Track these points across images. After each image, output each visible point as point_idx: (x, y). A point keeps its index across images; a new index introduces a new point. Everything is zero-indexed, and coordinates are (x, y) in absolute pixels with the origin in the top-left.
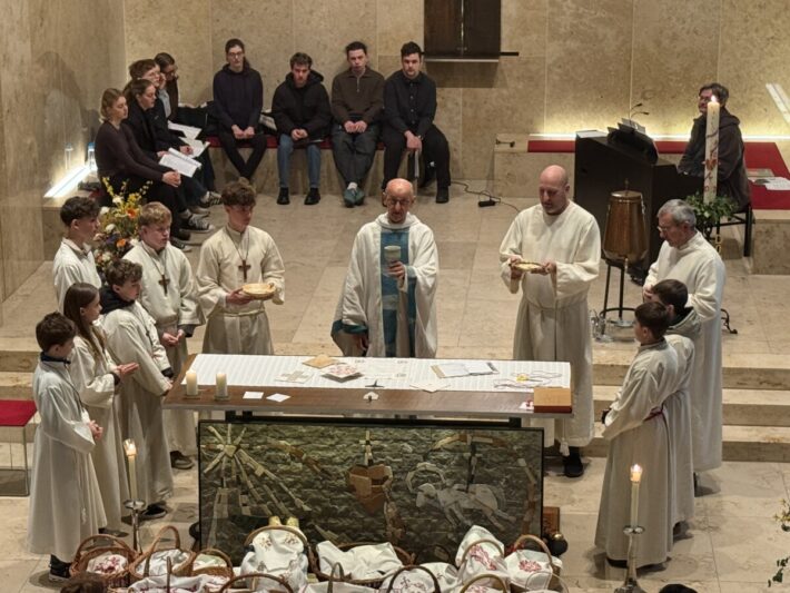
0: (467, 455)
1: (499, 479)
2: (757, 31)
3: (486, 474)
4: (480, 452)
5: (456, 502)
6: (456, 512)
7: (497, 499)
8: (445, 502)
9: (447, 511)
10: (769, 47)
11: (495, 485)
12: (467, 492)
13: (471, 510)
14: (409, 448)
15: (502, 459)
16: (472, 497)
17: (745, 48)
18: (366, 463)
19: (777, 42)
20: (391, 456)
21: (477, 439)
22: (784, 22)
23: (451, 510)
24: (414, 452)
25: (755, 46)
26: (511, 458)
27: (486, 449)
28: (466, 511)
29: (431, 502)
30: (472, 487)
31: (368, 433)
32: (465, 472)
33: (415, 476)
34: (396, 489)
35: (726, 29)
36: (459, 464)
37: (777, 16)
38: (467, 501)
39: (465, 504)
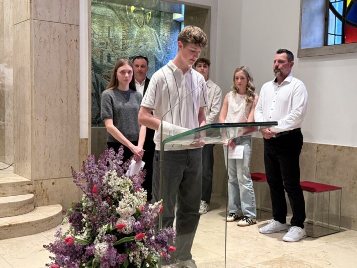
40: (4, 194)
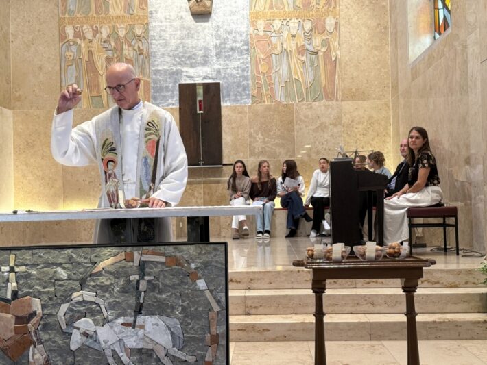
0: (134, 278)
1: (173, 308)
3: (158, 301)
4: (149, 274)
5: (120, 341)
6: (121, 354)
7: (172, 334)
8: (106, 342)
9: (109, 353)
11: (168, 316)
12: (133, 325)
13: (140, 351)
14: (63, 274)
15: (177, 282)
16: (141, 332)
18: (9, 296)
20: (40, 285)
21: (145, 258)
23: (114, 351)
24: (69, 278)
26: (189, 280)
27: (156, 270)
28: (132, 352)
29: (89, 342)
30: (140, 319)
31: (12, 257)
32: (132, 301)
33: (70, 310)
34: (46, 327)
36: (124, 291)
38: (134, 339)
39: (132, 343)
40: (474, 283)
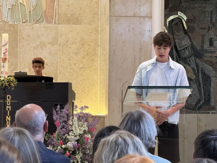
2: (75, 64)
10: (81, 72)
17: (70, 72)
19: (84, 69)
22: (87, 61)
25: (74, 72)
35: (61, 63)
37: (84, 58)
